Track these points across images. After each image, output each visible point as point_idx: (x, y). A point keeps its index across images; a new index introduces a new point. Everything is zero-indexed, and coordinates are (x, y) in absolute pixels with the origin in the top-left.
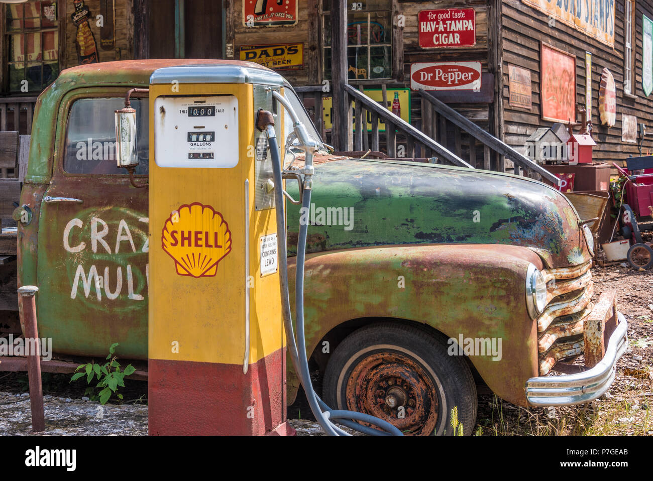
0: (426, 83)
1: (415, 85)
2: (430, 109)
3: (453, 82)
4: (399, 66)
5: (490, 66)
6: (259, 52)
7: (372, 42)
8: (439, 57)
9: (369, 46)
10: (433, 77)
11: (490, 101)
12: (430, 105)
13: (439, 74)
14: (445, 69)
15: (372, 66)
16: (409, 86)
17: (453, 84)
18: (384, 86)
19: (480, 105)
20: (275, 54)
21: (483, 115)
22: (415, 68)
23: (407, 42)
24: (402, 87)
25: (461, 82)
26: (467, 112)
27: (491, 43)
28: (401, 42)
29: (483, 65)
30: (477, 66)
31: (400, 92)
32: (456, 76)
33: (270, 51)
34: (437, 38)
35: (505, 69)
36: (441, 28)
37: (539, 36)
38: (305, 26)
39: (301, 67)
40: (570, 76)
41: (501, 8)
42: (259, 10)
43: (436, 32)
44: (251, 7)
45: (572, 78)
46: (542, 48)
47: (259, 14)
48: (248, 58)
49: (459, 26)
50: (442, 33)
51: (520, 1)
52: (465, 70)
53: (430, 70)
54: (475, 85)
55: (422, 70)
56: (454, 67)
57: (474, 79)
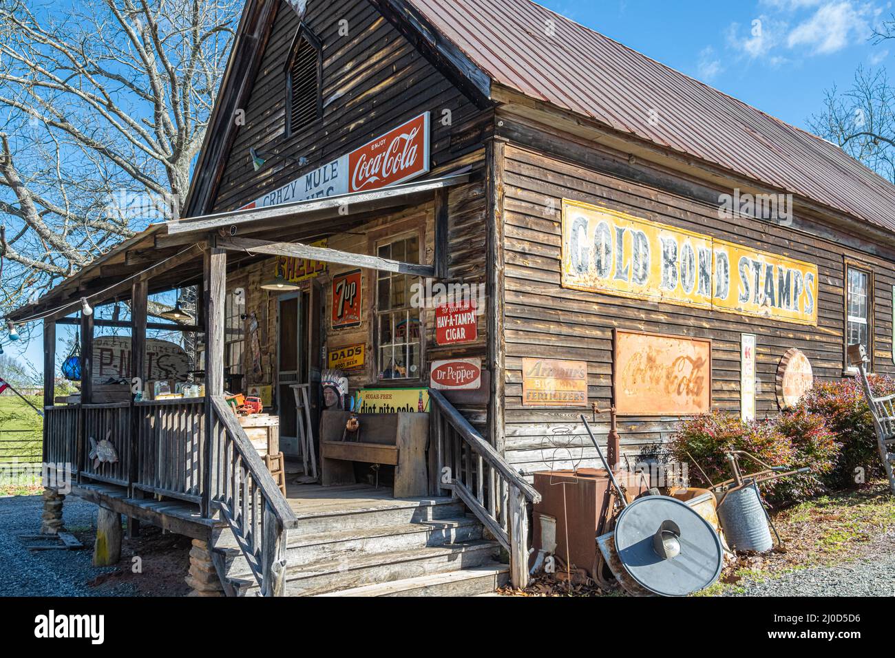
0: (440, 382)
1: (433, 384)
2: (436, 411)
3: (460, 380)
4: (423, 364)
5: (487, 362)
6: (339, 352)
8: (450, 354)
9: (407, 344)
10: (446, 375)
11: (488, 401)
12: (435, 406)
13: (450, 371)
14: (454, 366)
15: (410, 364)
16: (429, 386)
17: (461, 384)
19: (481, 406)
20: (349, 356)
21: (483, 418)
22: (435, 365)
23: (429, 338)
24: (424, 386)
25: (465, 379)
26: (471, 413)
27: (489, 336)
29: (483, 361)
31: (423, 390)
32: (462, 374)
33: (346, 351)
34: (449, 334)
35: (510, 363)
36: (451, 323)
37: (615, 323)
38: (366, 327)
39: (363, 367)
40: (696, 362)
41: (502, 297)
42: (339, 314)
43: (448, 327)
44: (335, 311)
45: (703, 364)
46: (618, 335)
47: (340, 317)
48: (333, 360)
49: (464, 319)
50: (452, 327)
51: (561, 286)
52: (469, 367)
53: (443, 368)
54: (476, 384)
55: (438, 368)
56: (461, 364)
57: (475, 377)
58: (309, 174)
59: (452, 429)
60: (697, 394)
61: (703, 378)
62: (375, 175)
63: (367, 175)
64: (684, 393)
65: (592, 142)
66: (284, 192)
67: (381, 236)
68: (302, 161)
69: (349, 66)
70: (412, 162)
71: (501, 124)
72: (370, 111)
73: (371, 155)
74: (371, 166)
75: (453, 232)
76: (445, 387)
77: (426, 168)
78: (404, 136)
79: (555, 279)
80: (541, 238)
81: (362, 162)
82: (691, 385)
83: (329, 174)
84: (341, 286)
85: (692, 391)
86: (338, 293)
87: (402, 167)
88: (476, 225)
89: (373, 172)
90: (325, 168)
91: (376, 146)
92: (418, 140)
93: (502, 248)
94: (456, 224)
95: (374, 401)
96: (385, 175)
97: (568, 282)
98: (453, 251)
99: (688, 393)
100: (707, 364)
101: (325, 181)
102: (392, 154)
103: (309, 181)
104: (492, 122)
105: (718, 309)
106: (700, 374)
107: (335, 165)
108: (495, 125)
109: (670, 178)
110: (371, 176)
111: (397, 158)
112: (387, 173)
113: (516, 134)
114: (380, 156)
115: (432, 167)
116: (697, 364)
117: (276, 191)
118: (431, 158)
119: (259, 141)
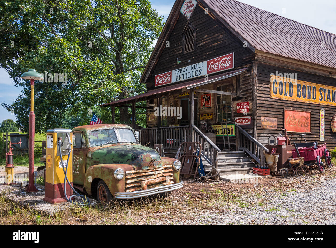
0: (238, 123)
1: (236, 123)
2: (238, 130)
3: (244, 122)
4: (233, 118)
5: (253, 118)
6: (204, 115)
7: (228, 112)
8: (241, 115)
9: (227, 113)
10: (240, 121)
11: (253, 128)
12: (238, 129)
13: (241, 120)
14: (243, 119)
15: (228, 118)
16: (235, 123)
17: (244, 123)
18: (226, 124)
19: (250, 129)
20: (207, 116)
21: (251, 132)
22: (236, 118)
23: (234, 111)
24: (233, 124)
25: (246, 122)
26: (248, 130)
27: (253, 111)
28: (233, 111)
29: (251, 117)
30: (249, 118)
31: (233, 125)
32: (245, 121)
33: (206, 115)
34: (241, 110)
35: (258, 118)
36: (241, 108)
37: (284, 107)
38: (213, 108)
39: (212, 119)
40: (307, 118)
41: (256, 101)
42: (204, 104)
43: (240, 108)
44: (202, 104)
45: (308, 119)
46: (285, 111)
47: (204, 105)
48: (202, 117)
49: (246, 107)
50: (242, 109)
51: (270, 98)
52: (247, 119)
53: (239, 119)
54: (249, 123)
55: (238, 119)
56: (244, 118)
57: (249, 121)
58: (192, 65)
59: (243, 134)
60: (307, 127)
61: (309, 122)
62: (216, 67)
63: (214, 67)
64: (303, 126)
65: (278, 59)
66: (183, 70)
67: (218, 84)
68: (189, 61)
69: (206, 36)
70: (229, 65)
71: (256, 58)
72: (214, 50)
73: (215, 62)
74: (215, 65)
75: (242, 84)
76: (239, 124)
77: (233, 67)
78: (226, 58)
79: (269, 96)
80: (266, 86)
81: (212, 64)
82: (305, 124)
83: (200, 66)
84: (204, 97)
85: (306, 126)
86: (203, 99)
87: (226, 66)
88: (249, 83)
89: (215, 67)
90: (198, 64)
91: (217, 60)
92: (231, 60)
93: (256, 89)
94: (242, 82)
95: (216, 128)
96: (220, 68)
97: (272, 97)
98: (242, 89)
99: (304, 127)
100: (310, 119)
101: (198, 68)
102: (222, 63)
103: (192, 67)
104: (254, 57)
105: (313, 103)
106: (308, 121)
107: (202, 64)
108: (255, 58)
109: (299, 67)
110: (215, 68)
111: (224, 64)
112: (220, 67)
113: (259, 60)
114: (218, 63)
115: (235, 67)
116: (307, 119)
117: (180, 69)
118: (235, 65)
119: (172, 54)
